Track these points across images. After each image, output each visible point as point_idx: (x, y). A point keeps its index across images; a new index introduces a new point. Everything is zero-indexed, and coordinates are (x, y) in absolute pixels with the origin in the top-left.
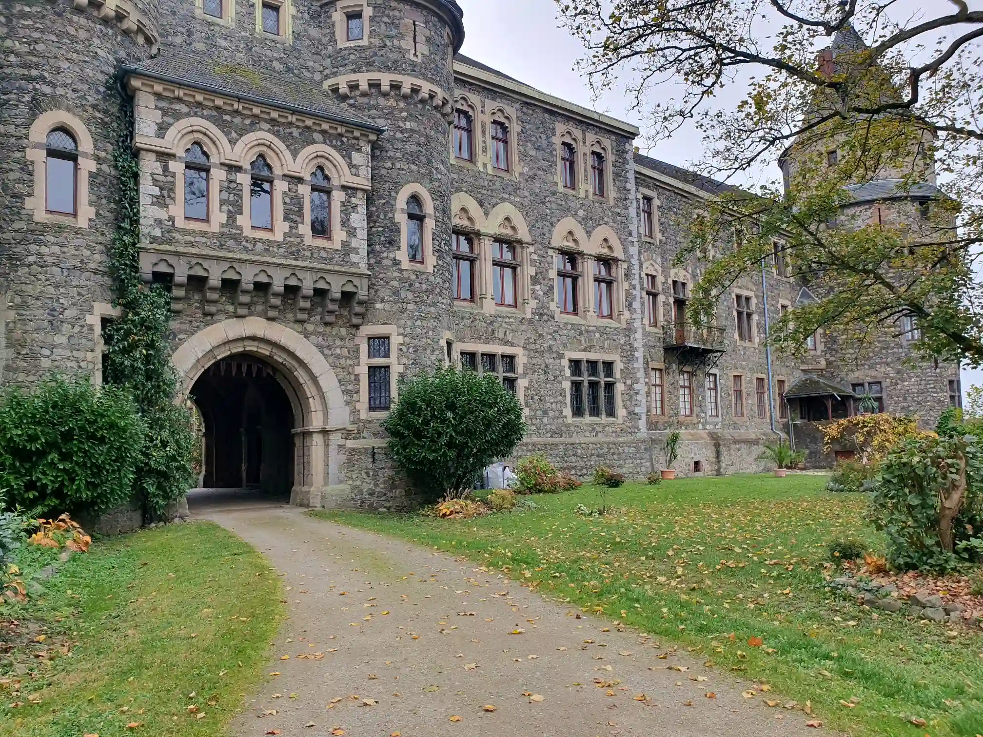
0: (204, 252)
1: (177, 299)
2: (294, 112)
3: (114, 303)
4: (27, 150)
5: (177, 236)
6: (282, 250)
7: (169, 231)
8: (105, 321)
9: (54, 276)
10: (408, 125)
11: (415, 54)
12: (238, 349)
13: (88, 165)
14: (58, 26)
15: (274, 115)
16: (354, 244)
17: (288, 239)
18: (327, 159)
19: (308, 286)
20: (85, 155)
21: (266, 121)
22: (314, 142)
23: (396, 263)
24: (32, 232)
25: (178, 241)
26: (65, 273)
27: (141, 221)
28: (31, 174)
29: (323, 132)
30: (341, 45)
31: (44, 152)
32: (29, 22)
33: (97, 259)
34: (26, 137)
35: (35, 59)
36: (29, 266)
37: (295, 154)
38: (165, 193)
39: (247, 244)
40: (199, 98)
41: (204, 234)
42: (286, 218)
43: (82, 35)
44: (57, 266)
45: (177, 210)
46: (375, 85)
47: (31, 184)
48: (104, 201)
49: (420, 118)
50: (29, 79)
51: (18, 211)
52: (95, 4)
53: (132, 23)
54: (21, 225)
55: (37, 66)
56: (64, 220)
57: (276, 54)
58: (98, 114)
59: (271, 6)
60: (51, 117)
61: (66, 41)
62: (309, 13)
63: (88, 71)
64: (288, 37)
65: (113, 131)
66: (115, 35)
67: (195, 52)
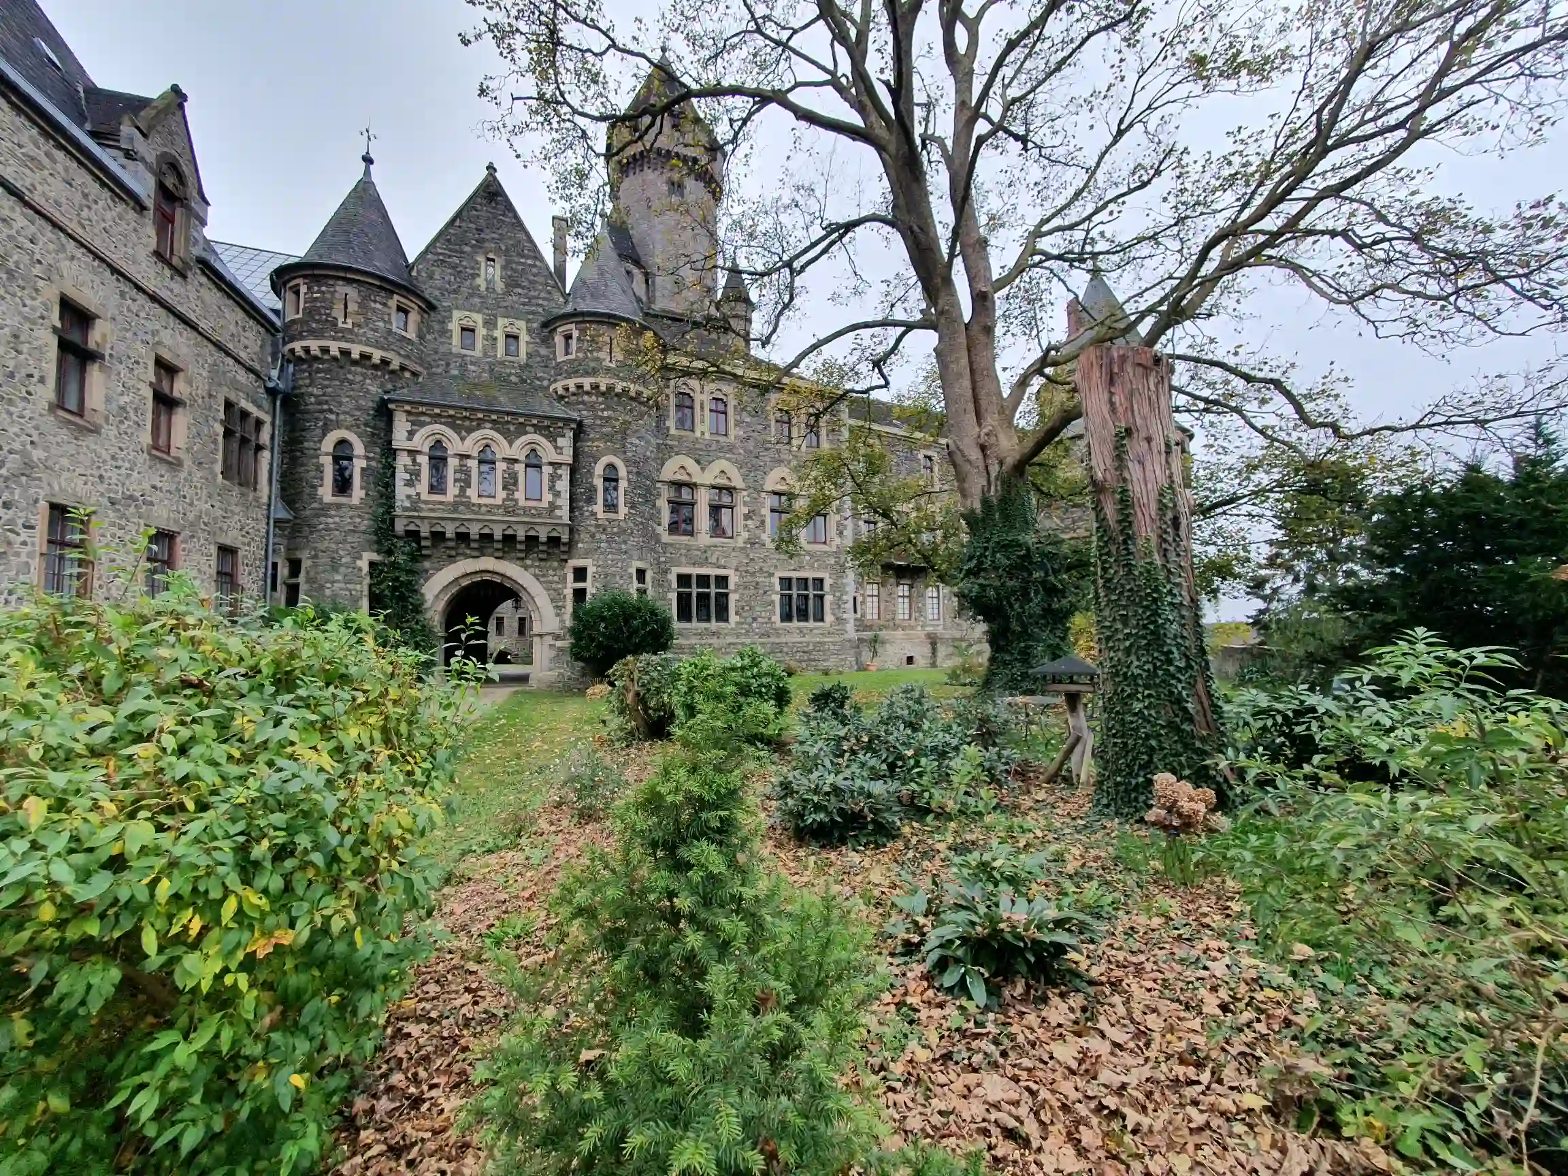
0: (442, 515)
1: (426, 547)
2: (508, 414)
3: (379, 552)
4: (321, 457)
5: (422, 505)
6: (500, 511)
7: (416, 503)
8: (372, 564)
9: (335, 536)
10: (606, 414)
11: (611, 362)
12: (477, 578)
13: (360, 463)
14: (341, 376)
15: (494, 417)
16: (559, 502)
17: (506, 502)
18: (537, 444)
19: (521, 534)
20: (358, 457)
21: (488, 422)
22: (526, 433)
23: (593, 514)
24: (322, 509)
25: (422, 509)
26: (343, 534)
27: (396, 497)
28: (321, 472)
29: (534, 426)
30: (560, 359)
31: (330, 458)
32: (322, 375)
33: (365, 524)
34: (320, 448)
35: (325, 398)
36: (320, 531)
37: (511, 443)
38: (414, 477)
39: (474, 508)
40: (437, 411)
41: (441, 503)
42: (505, 488)
44: (337, 530)
45: (423, 487)
46: (580, 387)
47: (322, 479)
48: (371, 486)
49: (616, 407)
50: (322, 411)
51: (313, 496)
52: (365, 357)
53: (395, 365)
54: (315, 505)
55: (327, 402)
56: (342, 500)
57: (513, 371)
58: (368, 429)
59: (512, 338)
60: (334, 436)
61: (347, 384)
62: (539, 337)
63: (362, 402)
64: (523, 356)
65: (380, 438)
66: (383, 375)
67: (451, 377)
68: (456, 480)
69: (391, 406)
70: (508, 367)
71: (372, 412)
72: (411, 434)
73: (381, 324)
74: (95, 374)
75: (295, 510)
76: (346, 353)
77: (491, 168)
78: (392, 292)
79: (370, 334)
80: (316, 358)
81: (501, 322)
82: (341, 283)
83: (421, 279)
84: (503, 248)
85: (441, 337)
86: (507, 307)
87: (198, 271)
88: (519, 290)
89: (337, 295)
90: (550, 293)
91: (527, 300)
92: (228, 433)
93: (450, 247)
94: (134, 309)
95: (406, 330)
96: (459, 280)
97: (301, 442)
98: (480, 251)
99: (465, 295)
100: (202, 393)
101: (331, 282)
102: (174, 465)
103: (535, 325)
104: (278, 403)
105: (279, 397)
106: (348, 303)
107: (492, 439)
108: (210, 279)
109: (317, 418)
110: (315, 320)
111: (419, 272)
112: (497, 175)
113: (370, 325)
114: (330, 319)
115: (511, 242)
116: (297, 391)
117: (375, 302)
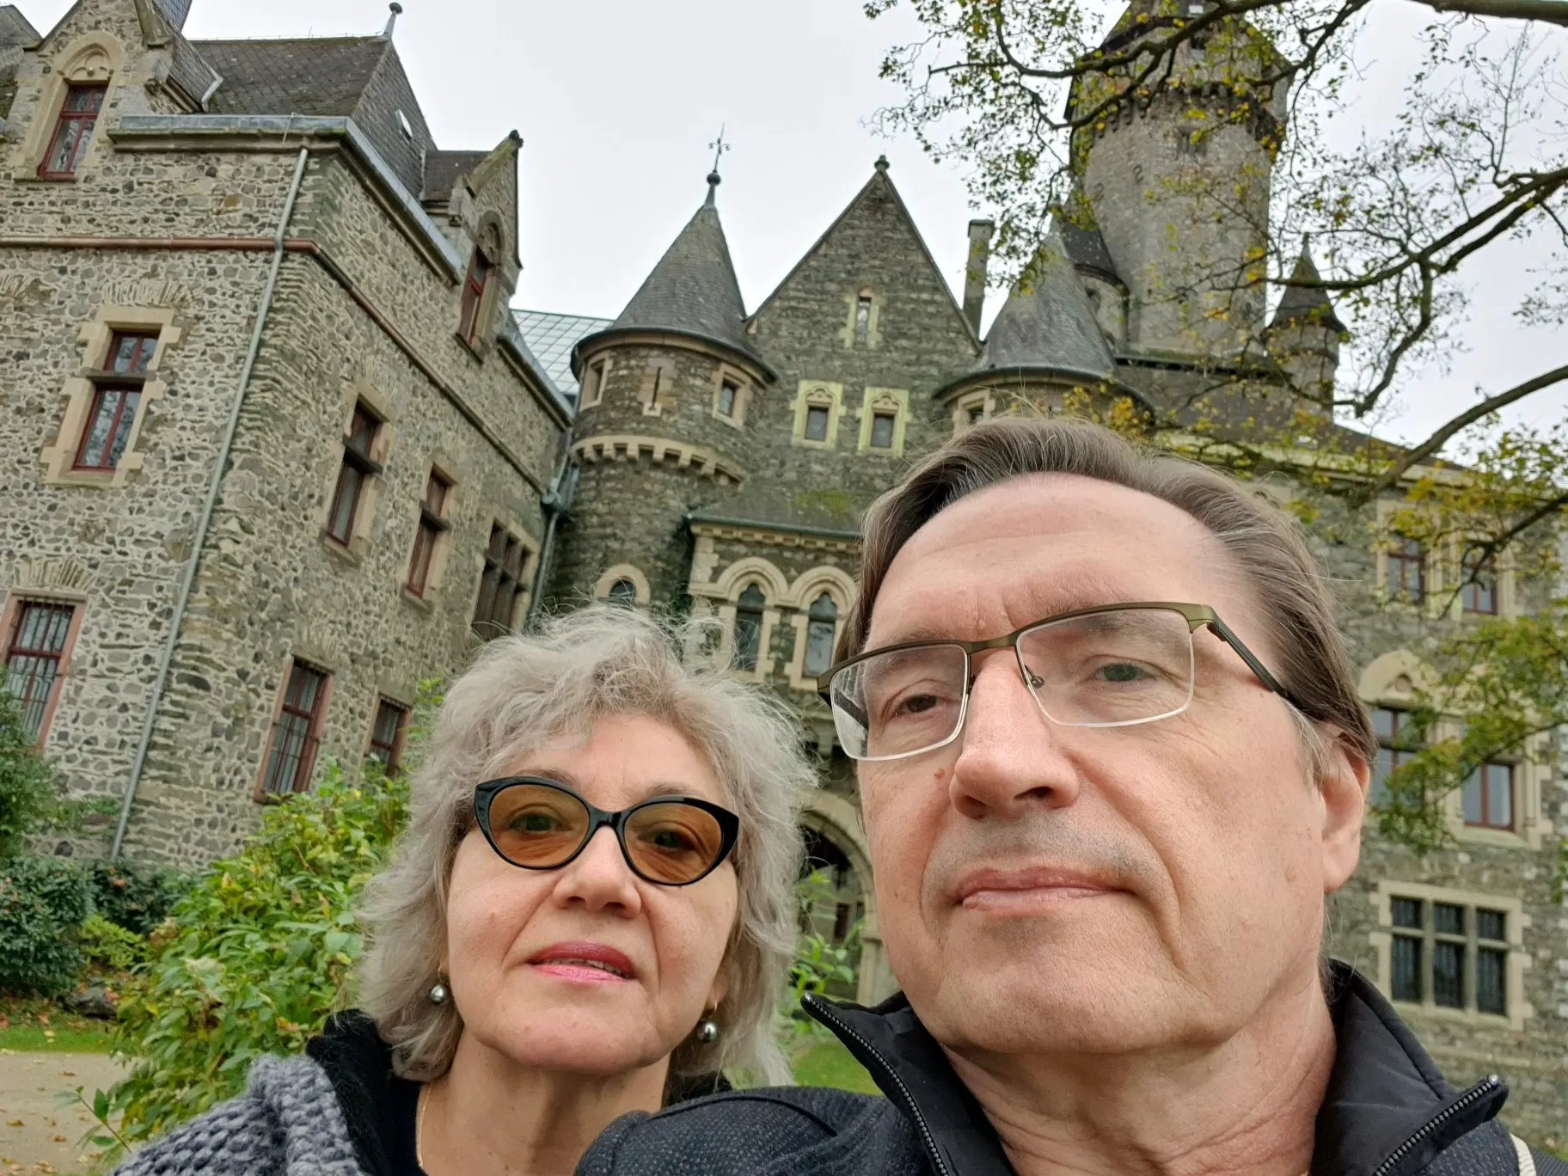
14: (636, 485)
15: (842, 546)
21: (833, 554)
32: (613, 484)
39: (793, 696)
40: (758, 536)
52: (671, 456)
53: (708, 469)
55: (612, 524)
57: (879, 472)
58: (659, 564)
59: (884, 418)
60: (614, 573)
61: (641, 497)
62: (928, 415)
63: (657, 523)
64: (898, 448)
65: (673, 578)
66: (691, 483)
67: (784, 484)
68: (772, 648)
69: (695, 529)
70: (873, 465)
71: (668, 538)
72: (717, 572)
73: (697, 408)
74: (370, 492)
76: (646, 452)
77: (882, 164)
78: (719, 361)
79: (682, 423)
80: (608, 461)
81: (870, 394)
82: (655, 353)
83: (761, 338)
84: (887, 279)
85: (778, 422)
86: (881, 371)
87: (496, 354)
88: (904, 343)
89: (648, 371)
90: (952, 342)
91: (913, 357)
92: (489, 567)
93: (809, 286)
94: (422, 408)
95: (730, 415)
96: (814, 334)
97: (571, 582)
98: (850, 288)
99: (820, 356)
100: (471, 513)
101: (643, 352)
102: (424, 612)
103: (923, 396)
104: (552, 526)
105: (555, 516)
106: (661, 381)
107: (834, 583)
108: (506, 362)
109: (596, 547)
110: (615, 408)
111: (759, 329)
112: (890, 172)
113: (684, 411)
114: (634, 404)
115: (899, 269)
116: (578, 508)
117: (695, 376)
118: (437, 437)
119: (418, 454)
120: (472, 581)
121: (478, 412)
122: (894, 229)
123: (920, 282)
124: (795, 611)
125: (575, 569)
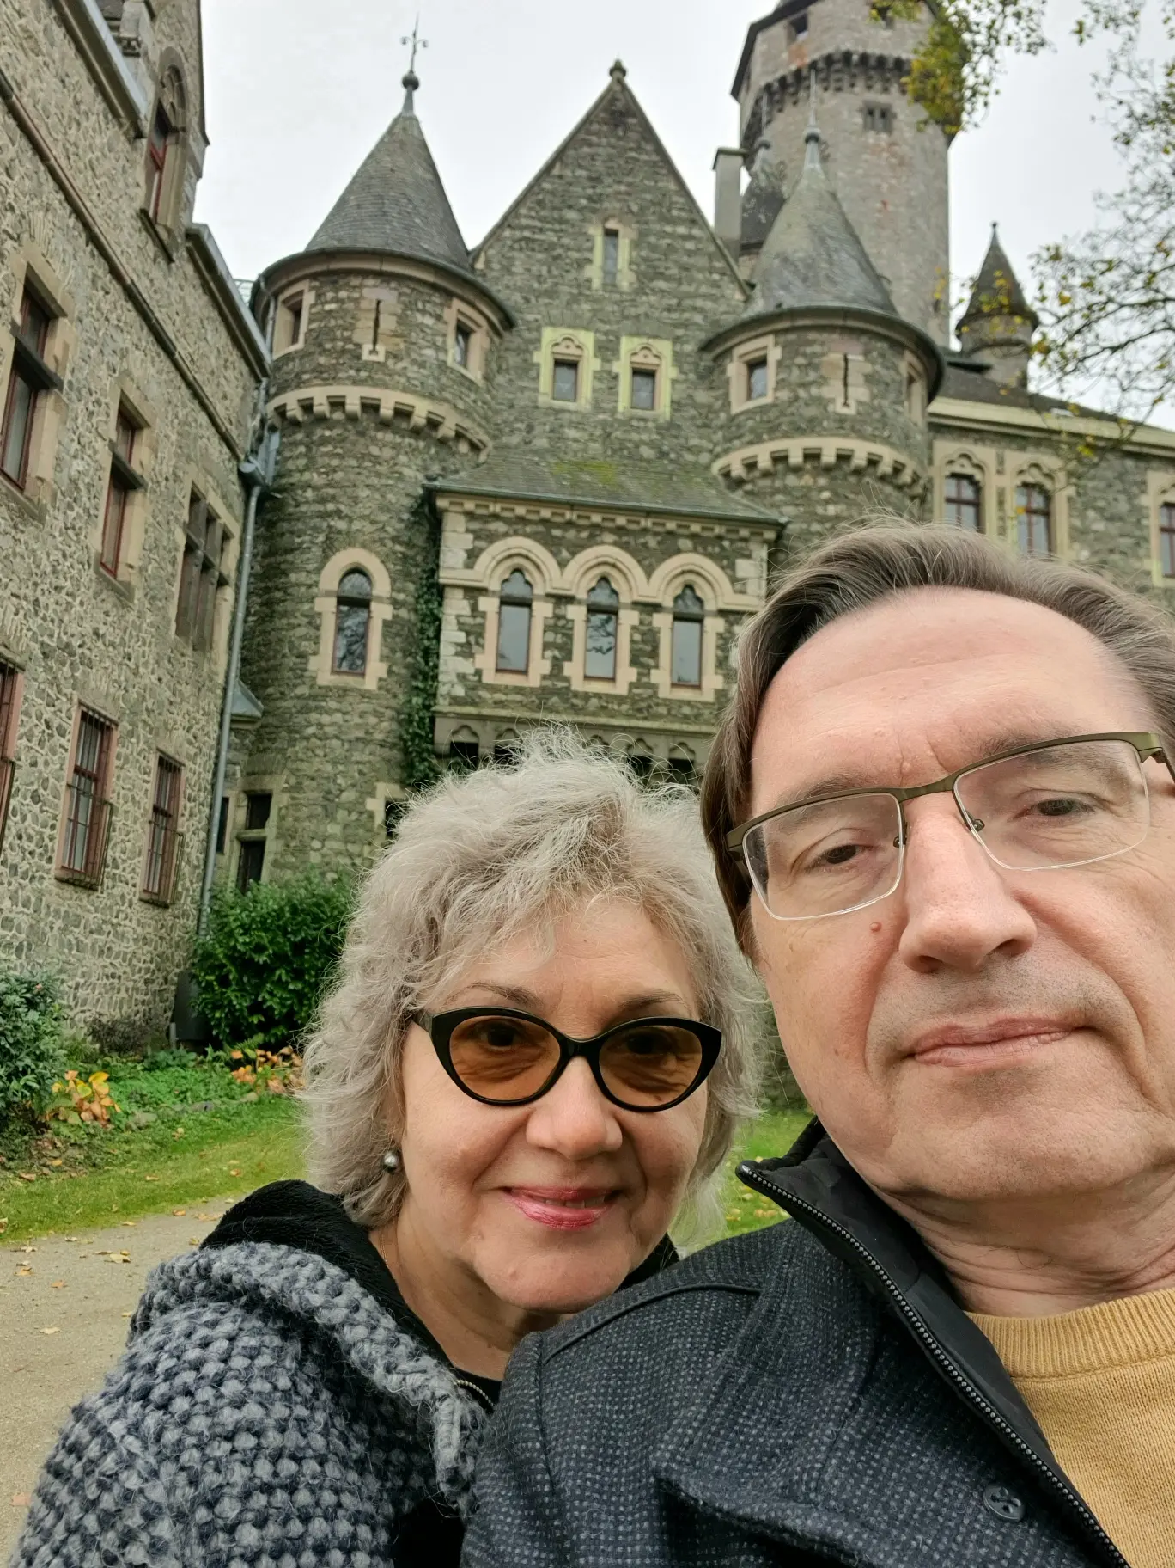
0: (517, 714)
2: (649, 513)
3: (403, 783)
4: (317, 601)
5: (484, 694)
6: (625, 707)
7: (474, 689)
8: (390, 807)
9: (333, 750)
10: (832, 510)
11: (846, 404)
13: (381, 612)
14: (360, 449)
15: (621, 521)
17: (635, 691)
18: (698, 574)
19: (661, 755)
20: (380, 599)
21: (611, 530)
22: (679, 551)
24: (314, 697)
25: (484, 701)
26: (347, 746)
27: (441, 678)
28: (317, 628)
29: (693, 536)
30: (736, 408)
31: (334, 601)
32: (329, 448)
33: (385, 728)
34: (316, 584)
35: (331, 491)
36: (307, 739)
37: (649, 572)
38: (472, 639)
39: (575, 701)
40: (521, 510)
41: (519, 690)
42: (634, 662)
43: (387, 453)
44: (337, 737)
45: (485, 660)
46: (780, 458)
47: (316, 640)
48: (399, 655)
49: (852, 496)
50: (325, 515)
51: (300, 673)
52: (403, 413)
53: (447, 430)
54: (303, 690)
55: (333, 498)
56: (350, 681)
57: (645, 437)
58: (398, 548)
59: (645, 373)
60: (344, 558)
61: (368, 464)
62: (697, 372)
63: (391, 497)
64: (663, 408)
65: (417, 565)
66: (428, 447)
67: (535, 452)
68: (546, 646)
69: (442, 503)
70: (637, 430)
71: (406, 516)
72: (472, 556)
73: (429, 352)
74: (48, 412)
75: (266, 699)
76: (371, 407)
77: (618, 70)
78: (449, 295)
79: (413, 371)
80: (321, 420)
81: (627, 345)
82: (370, 282)
83: (491, 275)
84: (635, 208)
85: (520, 378)
86: (637, 317)
87: (185, 254)
88: (661, 284)
89: (364, 305)
90: (715, 285)
91: (674, 302)
92: (190, 548)
93: (543, 213)
94: (105, 307)
95: (465, 366)
96: (555, 272)
97: (285, 573)
98: (594, 217)
99: (565, 298)
100: (167, 470)
101: (355, 281)
102: (123, 595)
103: (689, 348)
104: (253, 503)
105: (256, 491)
106: (381, 317)
107: (614, 566)
108: (197, 269)
109: (316, 529)
110: (324, 352)
111: (488, 262)
112: (629, 80)
113: (414, 356)
114: (350, 346)
115: (648, 197)
116: (284, 481)
117: (424, 312)
118: (124, 354)
119: (103, 372)
120: (173, 563)
121: (169, 330)
122: (639, 149)
123: (675, 213)
124: (570, 600)
125: (290, 557)
